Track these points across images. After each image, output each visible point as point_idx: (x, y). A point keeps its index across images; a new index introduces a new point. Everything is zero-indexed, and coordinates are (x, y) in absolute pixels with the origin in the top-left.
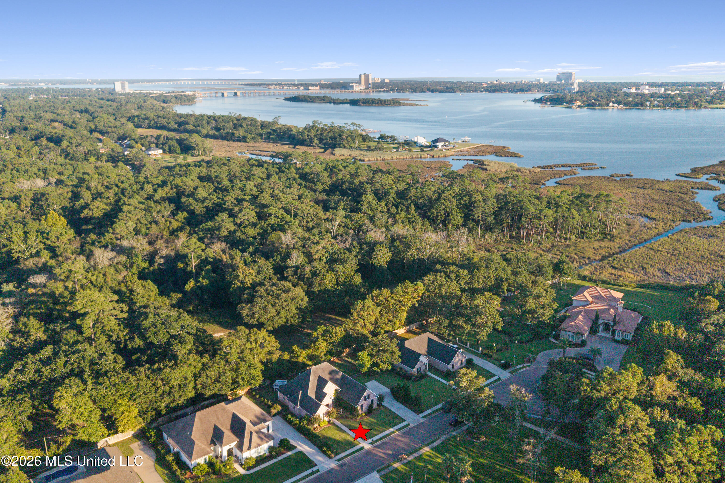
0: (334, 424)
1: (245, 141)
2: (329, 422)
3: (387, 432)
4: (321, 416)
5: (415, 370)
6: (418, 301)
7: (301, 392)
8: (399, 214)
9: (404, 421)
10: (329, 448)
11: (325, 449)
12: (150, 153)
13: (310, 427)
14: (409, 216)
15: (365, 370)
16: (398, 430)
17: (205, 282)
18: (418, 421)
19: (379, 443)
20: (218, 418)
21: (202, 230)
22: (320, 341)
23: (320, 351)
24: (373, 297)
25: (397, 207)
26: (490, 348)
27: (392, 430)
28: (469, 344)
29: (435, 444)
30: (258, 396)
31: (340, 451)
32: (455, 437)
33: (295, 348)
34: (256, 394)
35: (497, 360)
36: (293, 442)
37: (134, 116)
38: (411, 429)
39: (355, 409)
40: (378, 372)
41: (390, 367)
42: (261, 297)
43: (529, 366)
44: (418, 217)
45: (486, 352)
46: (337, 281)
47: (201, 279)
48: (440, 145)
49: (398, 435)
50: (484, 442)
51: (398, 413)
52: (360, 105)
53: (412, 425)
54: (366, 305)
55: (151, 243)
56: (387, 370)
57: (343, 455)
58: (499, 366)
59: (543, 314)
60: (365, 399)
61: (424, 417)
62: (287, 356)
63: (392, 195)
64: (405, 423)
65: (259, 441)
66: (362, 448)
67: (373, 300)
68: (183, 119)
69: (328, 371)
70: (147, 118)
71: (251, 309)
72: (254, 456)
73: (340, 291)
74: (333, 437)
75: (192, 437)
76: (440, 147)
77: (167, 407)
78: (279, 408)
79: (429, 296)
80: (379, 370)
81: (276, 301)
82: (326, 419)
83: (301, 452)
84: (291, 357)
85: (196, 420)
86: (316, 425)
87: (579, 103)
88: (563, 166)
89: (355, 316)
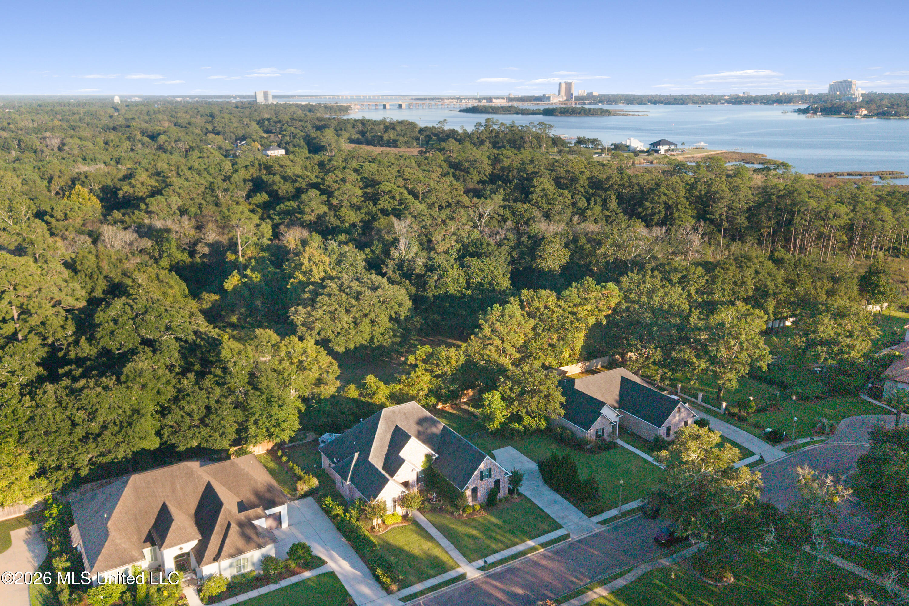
0: (414, 522)
1: (396, 146)
2: (405, 517)
3: (520, 548)
4: (390, 505)
5: (591, 431)
6: (607, 317)
7: (356, 455)
8: (592, 209)
9: (561, 527)
10: (388, 569)
11: (379, 572)
12: (269, 153)
13: (361, 524)
14: (607, 213)
15: (495, 425)
16: (543, 545)
17: (256, 277)
18: (589, 530)
19: (499, 569)
20: (173, 491)
22: (419, 371)
23: (417, 387)
24: (522, 301)
25: (588, 200)
26: (743, 404)
27: (531, 543)
28: (701, 395)
29: (621, 582)
30: (284, 459)
31: (412, 578)
32: (665, 571)
33: (371, 379)
34: (284, 454)
35: (757, 426)
36: (318, 551)
37: (264, 120)
38: (571, 545)
39: (461, 496)
40: (518, 431)
41: (543, 425)
42: (329, 295)
43: (822, 441)
44: (621, 215)
45: (736, 410)
46: (468, 283)
47: (248, 272)
48: (663, 149)
49: (544, 556)
50: (731, 588)
51: (546, 510)
52: (556, 115)
53: (574, 537)
54: (507, 312)
55: (199, 227)
56: (538, 430)
57: (418, 587)
58: (760, 437)
59: (851, 347)
60: (482, 476)
61: (602, 523)
62: (353, 392)
63: (581, 182)
64: (560, 533)
65: (240, 543)
66: (463, 576)
67: (522, 307)
68: (323, 123)
69: (416, 418)
70: (280, 122)
71: (309, 314)
72: (228, 574)
73: (472, 298)
74: (407, 548)
75: (109, 524)
76: (662, 152)
77: (91, 462)
78: (315, 482)
80: (521, 427)
81: (354, 302)
82: (400, 511)
83: (332, 575)
84: (361, 395)
85: (128, 490)
86: (377, 521)
87: (865, 112)
88: (849, 174)
89: (487, 331)
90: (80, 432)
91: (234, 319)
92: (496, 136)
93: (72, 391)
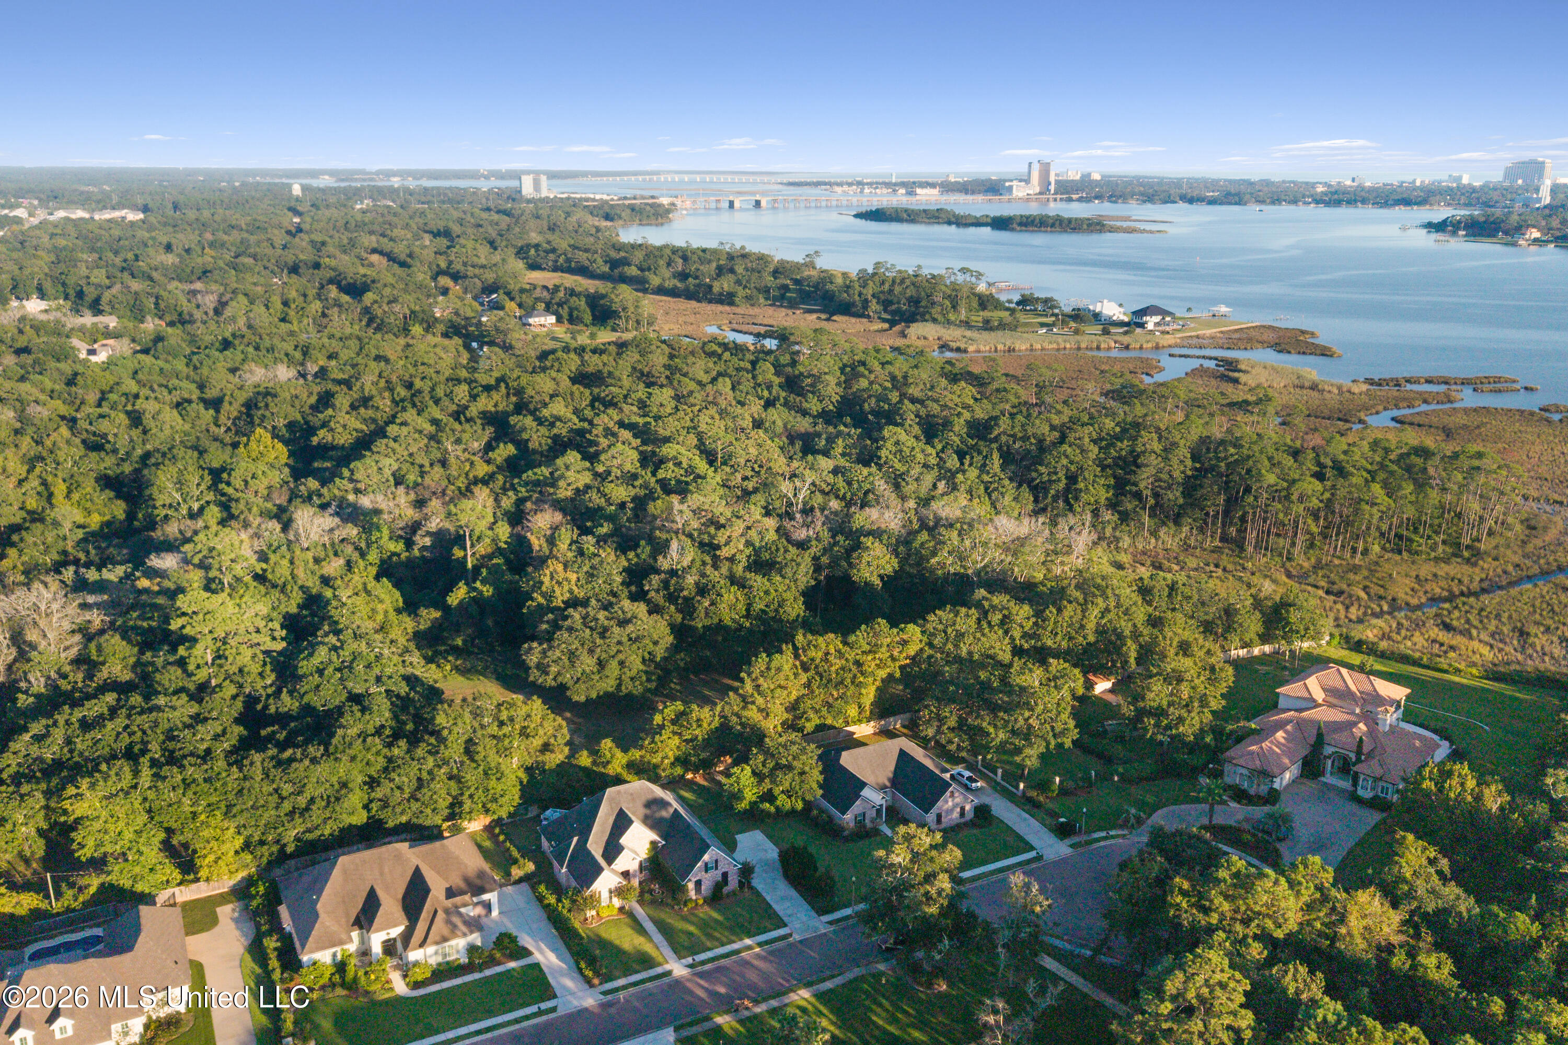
0: (631, 915)
1: (732, 303)
2: (621, 909)
3: (736, 946)
4: (605, 895)
5: (849, 816)
6: (902, 668)
7: (575, 839)
8: (964, 472)
9: (785, 925)
10: (592, 962)
11: (583, 965)
12: (531, 321)
13: (570, 916)
14: (986, 478)
15: (743, 805)
16: (760, 944)
17: (487, 591)
18: (816, 929)
19: (707, 967)
20: (382, 873)
21: (526, 484)
22: (666, 734)
23: (660, 755)
24: (795, 648)
25: (963, 457)
26: (1043, 786)
27: (748, 942)
28: (1000, 771)
29: (829, 985)
30: (502, 838)
31: (616, 973)
32: (877, 976)
33: (607, 744)
34: (502, 832)
35: (1053, 814)
36: (526, 941)
37: (528, 246)
38: (792, 945)
39: (683, 889)
40: (768, 814)
41: (800, 806)
42: (570, 629)
43: (1123, 836)
44: (1007, 482)
45: (1033, 794)
46: (748, 610)
47: (478, 584)
48: (1151, 322)
49: (758, 956)
50: (940, 995)
51: (775, 906)
52: (1013, 230)
53: (797, 937)
54: (773, 665)
55: (420, 503)
56: (793, 811)
57: (621, 982)
58: (1051, 830)
60: (707, 868)
61: (831, 923)
62: (584, 760)
64: (782, 932)
65: (446, 931)
66: (668, 973)
67: (797, 656)
68: (622, 254)
69: (644, 799)
70: (554, 250)
71: (544, 654)
72: (433, 961)
73: (750, 631)
74: (617, 942)
75: (319, 906)
76: (1150, 326)
77: (297, 839)
78: (530, 867)
79: (930, 657)
80: (773, 809)
81: (599, 641)
82: (617, 902)
83: (537, 966)
84: (594, 763)
85: (336, 872)
86: (590, 913)
87: (1536, 234)
88: (1428, 381)
89: (749, 687)
90: (287, 806)
91: (459, 642)
92: (891, 291)
93: (279, 763)
